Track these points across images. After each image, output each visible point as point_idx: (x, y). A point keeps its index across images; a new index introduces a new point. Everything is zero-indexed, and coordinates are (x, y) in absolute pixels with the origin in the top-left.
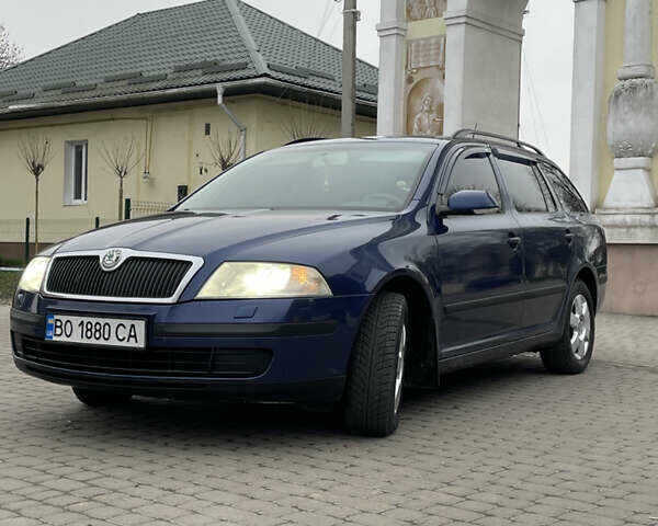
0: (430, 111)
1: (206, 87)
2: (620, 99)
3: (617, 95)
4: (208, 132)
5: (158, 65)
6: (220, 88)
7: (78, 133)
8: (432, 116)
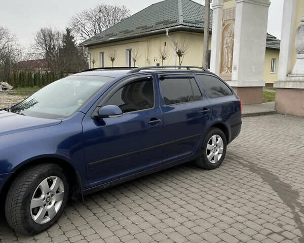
0: (230, 36)
1: (163, 30)
2: (300, 30)
3: (299, 28)
4: (165, 45)
5: (151, 23)
6: (167, 30)
7: (129, 46)
8: (231, 38)
